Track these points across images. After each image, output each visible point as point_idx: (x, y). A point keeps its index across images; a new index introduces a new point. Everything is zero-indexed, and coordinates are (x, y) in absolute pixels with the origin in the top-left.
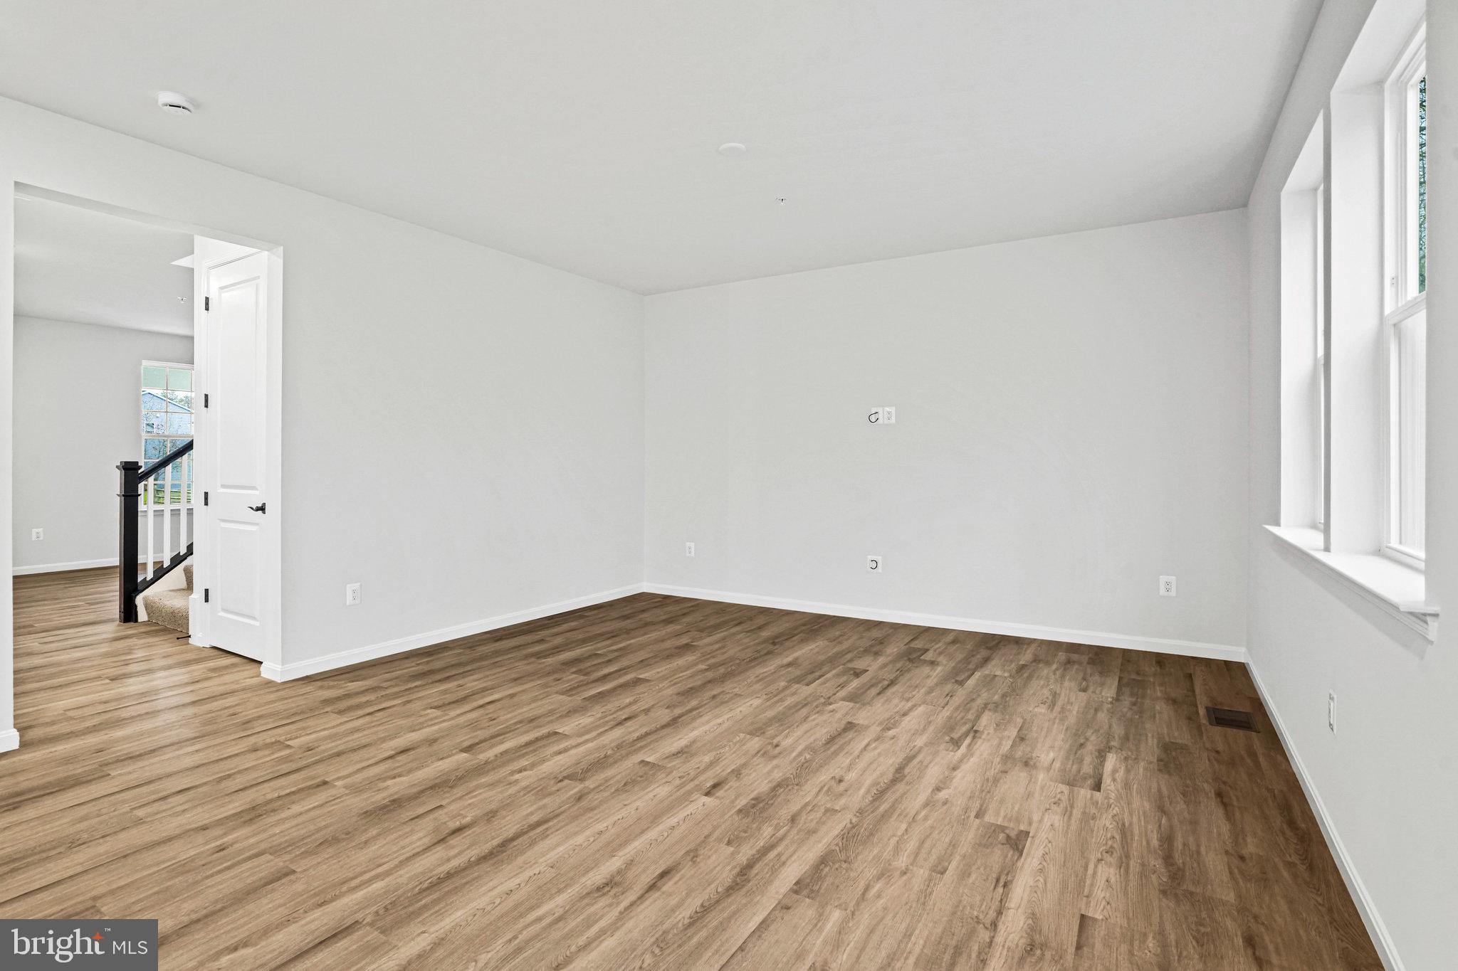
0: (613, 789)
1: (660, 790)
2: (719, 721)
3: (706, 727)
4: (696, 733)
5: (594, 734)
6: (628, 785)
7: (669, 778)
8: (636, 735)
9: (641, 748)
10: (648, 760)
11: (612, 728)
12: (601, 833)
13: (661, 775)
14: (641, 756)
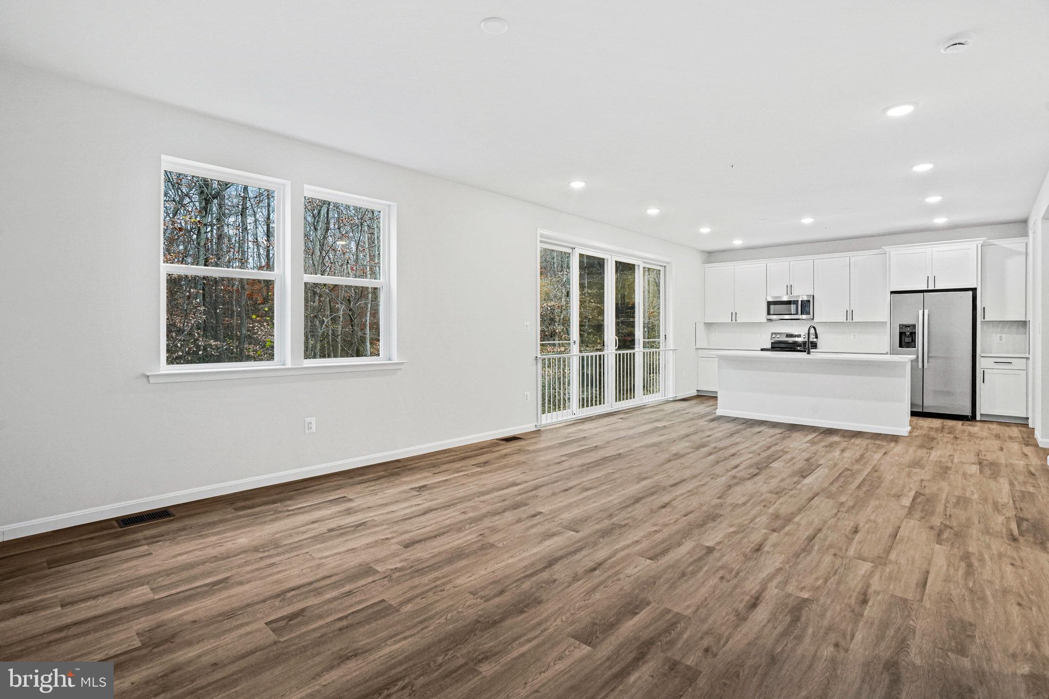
0: (593, 518)
1: (567, 516)
2: (511, 561)
3: (525, 554)
4: (535, 550)
5: (619, 556)
6: (584, 520)
7: (560, 521)
8: (584, 552)
9: (579, 541)
10: (572, 533)
11: (605, 560)
12: (595, 502)
13: (565, 524)
14: (578, 536)
